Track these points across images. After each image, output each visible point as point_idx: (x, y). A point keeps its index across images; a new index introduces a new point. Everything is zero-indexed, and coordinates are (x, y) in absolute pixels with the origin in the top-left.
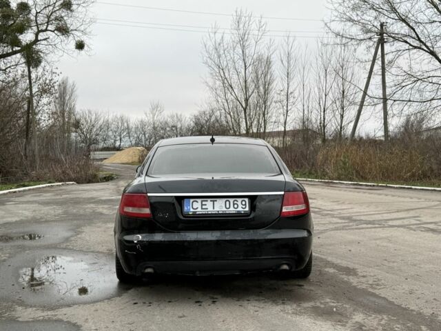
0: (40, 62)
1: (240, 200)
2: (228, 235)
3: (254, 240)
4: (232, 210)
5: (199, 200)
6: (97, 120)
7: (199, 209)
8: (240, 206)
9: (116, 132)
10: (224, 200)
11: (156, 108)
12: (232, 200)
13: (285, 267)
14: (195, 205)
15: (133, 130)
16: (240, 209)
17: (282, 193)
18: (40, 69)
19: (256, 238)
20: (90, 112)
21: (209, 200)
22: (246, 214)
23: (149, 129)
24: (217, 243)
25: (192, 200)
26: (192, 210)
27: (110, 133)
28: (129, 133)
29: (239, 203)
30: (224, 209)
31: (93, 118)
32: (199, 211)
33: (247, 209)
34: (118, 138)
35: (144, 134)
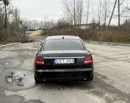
0: (9, 4)
1: (71, 59)
2: (68, 70)
3: (76, 72)
4: (69, 62)
5: (59, 60)
7: (59, 62)
8: (72, 61)
9: (33, 25)
10: (67, 59)
11: (46, 17)
12: (69, 59)
13: (85, 79)
14: (58, 61)
16: (71, 62)
17: (84, 57)
18: (9, 6)
19: (76, 71)
20: (25, 18)
21: (62, 59)
22: (73, 64)
23: (44, 24)
24: (65, 72)
25: (57, 60)
26: (57, 63)
27: (31, 25)
28: (37, 25)
29: (71, 60)
30: (67, 62)
31: (26, 20)
33: (74, 62)
34: (34, 27)
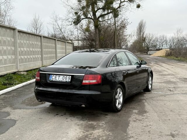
1: (68, 76)
2: (61, 91)
4: (65, 80)
5: (55, 75)
6: (152, 37)
7: (54, 79)
8: (68, 79)
10: (63, 76)
12: (65, 76)
13: (83, 106)
14: (54, 77)
15: (168, 41)
16: (67, 80)
17: (84, 75)
19: (70, 92)
21: (58, 76)
22: (69, 82)
23: (176, 41)
24: (57, 93)
25: (53, 75)
26: (52, 79)
27: (158, 43)
28: (166, 43)
29: (68, 78)
30: (62, 80)
32: (54, 80)
33: (70, 80)
34: (161, 45)
35: (174, 43)
